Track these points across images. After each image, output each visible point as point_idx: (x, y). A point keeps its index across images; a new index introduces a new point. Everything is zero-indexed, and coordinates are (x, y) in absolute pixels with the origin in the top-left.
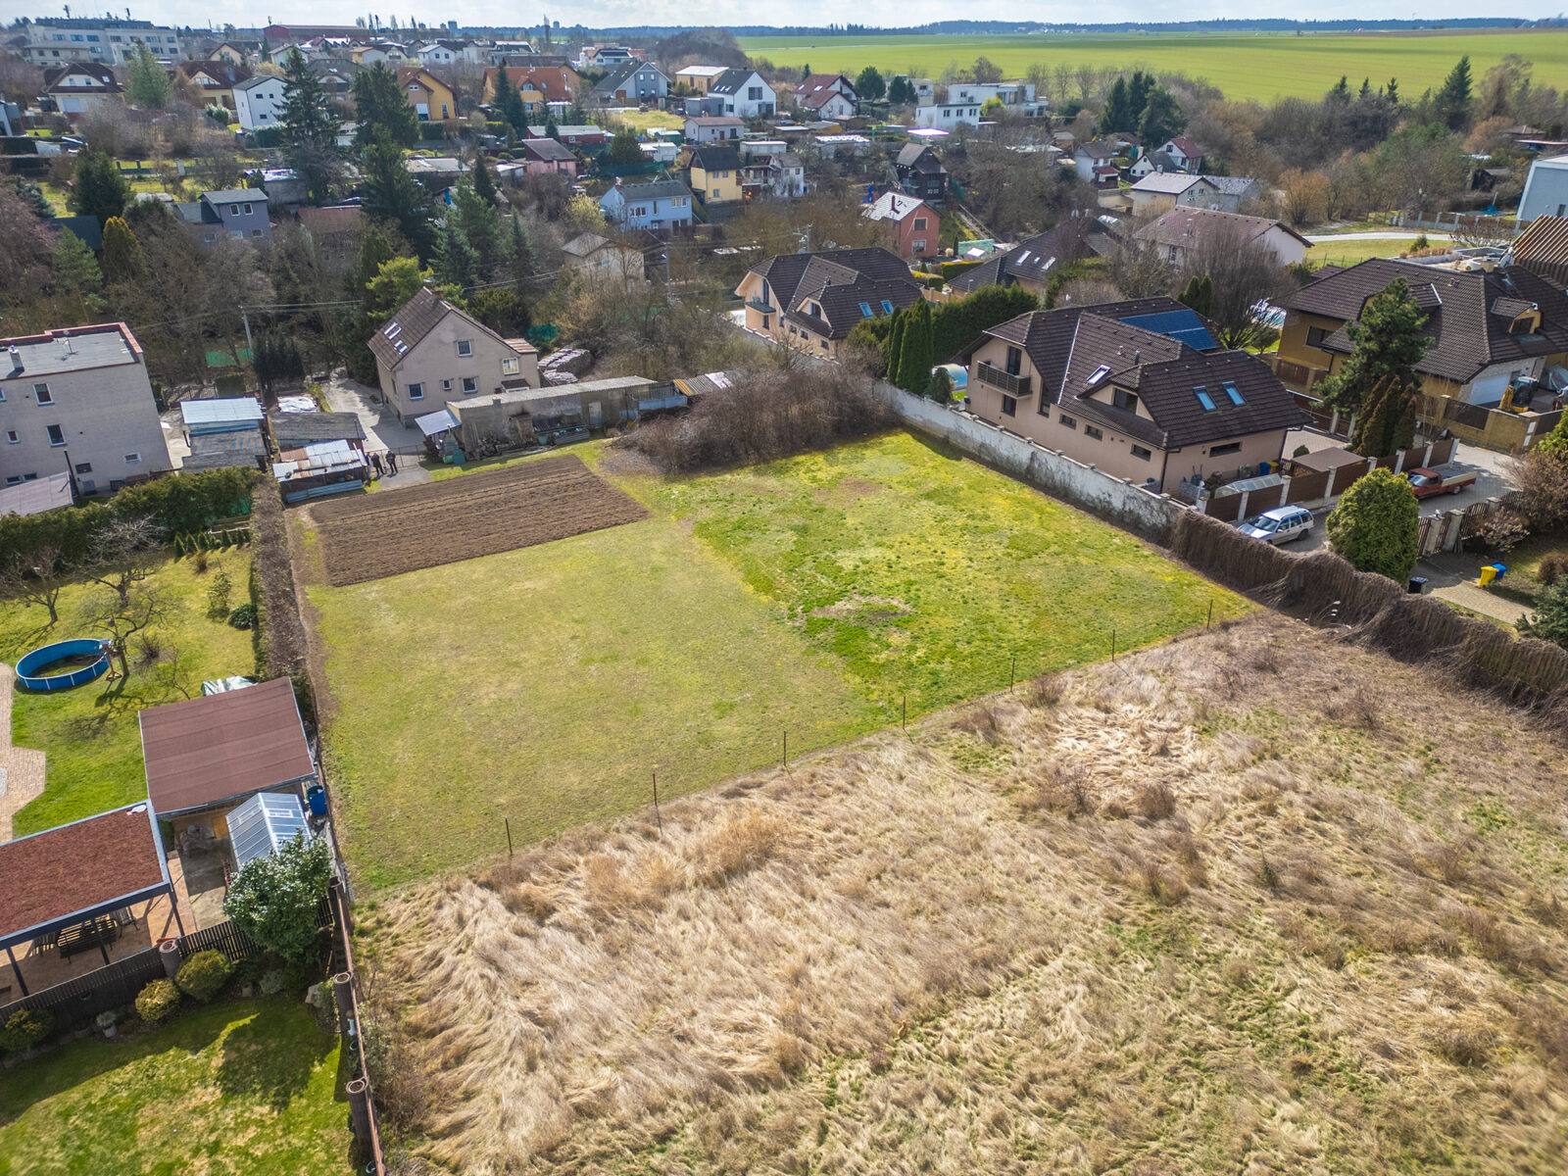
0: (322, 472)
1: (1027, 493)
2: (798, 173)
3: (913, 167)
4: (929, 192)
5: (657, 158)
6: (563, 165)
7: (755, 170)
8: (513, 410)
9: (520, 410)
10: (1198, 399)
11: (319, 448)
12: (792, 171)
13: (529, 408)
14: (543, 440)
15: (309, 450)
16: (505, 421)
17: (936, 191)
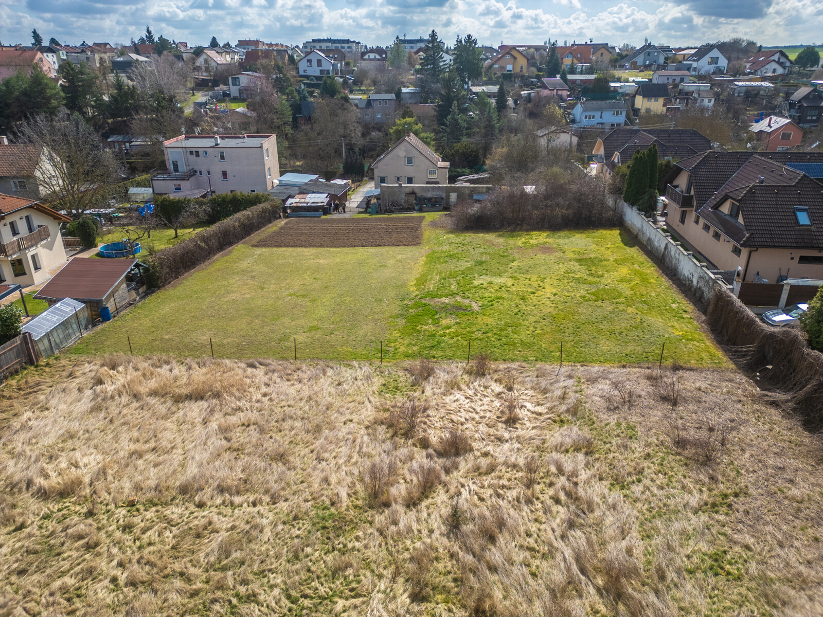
0: (305, 205)
1: (651, 270)
2: (710, 101)
3: (799, 101)
4: (808, 118)
5: (620, 91)
6: (560, 92)
7: (681, 99)
8: (408, 191)
9: (411, 191)
10: (795, 215)
11: (313, 195)
12: (706, 101)
13: (417, 191)
14: (416, 208)
15: (309, 196)
16: (403, 196)
17: (814, 118)
